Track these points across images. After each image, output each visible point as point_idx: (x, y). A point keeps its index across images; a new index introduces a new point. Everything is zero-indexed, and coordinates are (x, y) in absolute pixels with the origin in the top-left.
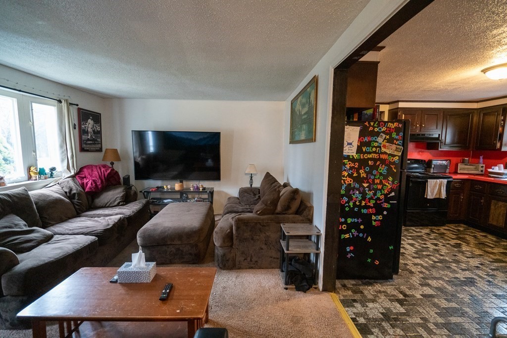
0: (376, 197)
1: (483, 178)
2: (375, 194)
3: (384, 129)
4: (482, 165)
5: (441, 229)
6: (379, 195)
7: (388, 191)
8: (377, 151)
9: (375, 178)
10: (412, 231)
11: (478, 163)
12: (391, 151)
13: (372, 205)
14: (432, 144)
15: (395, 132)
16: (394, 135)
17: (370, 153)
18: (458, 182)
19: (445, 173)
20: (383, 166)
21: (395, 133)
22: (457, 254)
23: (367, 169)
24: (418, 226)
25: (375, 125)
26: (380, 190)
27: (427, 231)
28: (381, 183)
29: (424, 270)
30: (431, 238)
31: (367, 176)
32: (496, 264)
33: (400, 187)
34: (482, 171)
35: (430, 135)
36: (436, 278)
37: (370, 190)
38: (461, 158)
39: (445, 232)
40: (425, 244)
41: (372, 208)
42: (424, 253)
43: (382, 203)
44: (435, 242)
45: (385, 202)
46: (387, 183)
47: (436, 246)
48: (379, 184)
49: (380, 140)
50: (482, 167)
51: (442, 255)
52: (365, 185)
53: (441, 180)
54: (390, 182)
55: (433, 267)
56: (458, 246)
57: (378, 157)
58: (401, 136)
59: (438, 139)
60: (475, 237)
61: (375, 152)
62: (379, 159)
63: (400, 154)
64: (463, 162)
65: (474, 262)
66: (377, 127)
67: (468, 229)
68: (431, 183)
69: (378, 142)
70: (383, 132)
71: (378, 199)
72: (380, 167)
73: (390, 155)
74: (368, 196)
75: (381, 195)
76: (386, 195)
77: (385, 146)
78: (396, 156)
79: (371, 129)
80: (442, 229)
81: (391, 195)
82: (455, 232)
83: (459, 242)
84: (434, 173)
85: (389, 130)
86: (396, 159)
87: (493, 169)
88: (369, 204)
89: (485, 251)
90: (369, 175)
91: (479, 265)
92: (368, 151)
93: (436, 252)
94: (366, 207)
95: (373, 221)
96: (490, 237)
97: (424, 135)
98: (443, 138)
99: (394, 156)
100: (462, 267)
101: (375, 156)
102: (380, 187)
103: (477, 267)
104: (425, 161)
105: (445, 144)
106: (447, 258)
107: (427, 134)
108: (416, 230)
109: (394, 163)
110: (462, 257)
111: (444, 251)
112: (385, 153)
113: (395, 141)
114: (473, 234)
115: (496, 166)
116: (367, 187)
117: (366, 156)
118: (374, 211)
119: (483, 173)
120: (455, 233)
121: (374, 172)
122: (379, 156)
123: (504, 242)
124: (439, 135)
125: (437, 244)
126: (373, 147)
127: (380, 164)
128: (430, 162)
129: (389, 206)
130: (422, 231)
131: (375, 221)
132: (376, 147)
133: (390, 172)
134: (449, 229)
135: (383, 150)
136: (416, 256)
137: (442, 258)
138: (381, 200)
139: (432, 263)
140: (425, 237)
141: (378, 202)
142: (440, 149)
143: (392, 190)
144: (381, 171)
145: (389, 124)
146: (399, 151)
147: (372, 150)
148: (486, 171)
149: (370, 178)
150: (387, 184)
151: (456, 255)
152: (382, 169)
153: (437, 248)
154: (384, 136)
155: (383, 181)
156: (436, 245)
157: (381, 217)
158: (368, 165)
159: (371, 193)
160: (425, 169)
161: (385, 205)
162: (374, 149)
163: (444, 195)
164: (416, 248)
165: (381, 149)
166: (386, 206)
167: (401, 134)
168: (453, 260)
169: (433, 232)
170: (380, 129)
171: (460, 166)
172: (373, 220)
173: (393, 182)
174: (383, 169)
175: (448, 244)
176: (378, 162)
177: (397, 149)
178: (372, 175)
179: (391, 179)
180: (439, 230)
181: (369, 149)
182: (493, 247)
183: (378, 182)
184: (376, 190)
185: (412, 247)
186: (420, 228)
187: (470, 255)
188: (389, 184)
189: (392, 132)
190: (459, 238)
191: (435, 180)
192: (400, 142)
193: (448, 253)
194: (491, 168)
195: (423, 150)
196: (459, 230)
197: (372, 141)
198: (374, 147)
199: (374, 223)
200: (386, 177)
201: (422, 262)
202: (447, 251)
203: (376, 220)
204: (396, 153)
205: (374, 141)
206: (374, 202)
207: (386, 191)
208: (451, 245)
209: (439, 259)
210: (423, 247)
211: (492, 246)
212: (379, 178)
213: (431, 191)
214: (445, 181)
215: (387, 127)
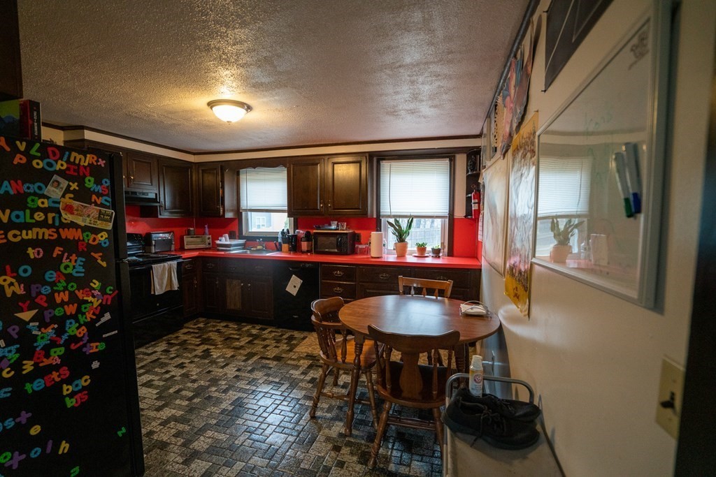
0: (65, 337)
1: (211, 253)
2: (60, 331)
3: (61, 165)
4: (208, 236)
5: (179, 334)
6: (72, 329)
7: (94, 314)
8: (50, 222)
9: (53, 292)
10: (142, 356)
11: (204, 234)
12: (88, 220)
13: (59, 361)
14: (147, 209)
15: (91, 175)
16: (90, 183)
17: (28, 227)
18: (189, 262)
19: (170, 251)
20: (74, 257)
21: (92, 179)
22: (210, 369)
23: (26, 271)
24: (148, 343)
25: (33, 152)
26: (74, 317)
27: (162, 346)
28: (73, 298)
29: (181, 427)
30: (173, 356)
31: (27, 289)
32: (250, 362)
33: (120, 296)
34: (209, 244)
35: (144, 194)
36: (200, 430)
37: (43, 325)
38: (186, 228)
39: (185, 337)
40: (167, 372)
41: (56, 368)
42: (171, 391)
43: (85, 345)
44: (180, 361)
45: (90, 341)
46: (88, 296)
47: (183, 367)
48: (68, 303)
49: (54, 192)
50: (209, 238)
51: (194, 381)
52: (26, 316)
53: (169, 263)
54: (96, 293)
55: (191, 410)
56: (207, 354)
57: (56, 236)
58: (108, 187)
59: (155, 200)
60: (218, 331)
61: (43, 224)
62: (59, 241)
63: (110, 226)
64: (189, 233)
65: (231, 371)
66: (42, 159)
67: (208, 323)
68: (157, 268)
69: (48, 198)
70: (61, 173)
71: (74, 339)
72: (65, 262)
73: (86, 229)
74: (41, 343)
75: (78, 328)
76: (90, 325)
77: (69, 209)
78: (102, 230)
79: (19, 159)
80: (182, 335)
81: (103, 320)
82: (196, 333)
83: (206, 347)
84: (156, 253)
85: (75, 170)
86: (103, 238)
87: (220, 240)
88: (46, 362)
89: (234, 348)
90: (33, 287)
91: (237, 373)
92: (21, 220)
93: (186, 380)
94: (39, 372)
95: (67, 399)
96: (231, 325)
97: (135, 193)
98: (162, 199)
99: (96, 231)
100: (222, 387)
101: (47, 233)
102: (71, 309)
103: (236, 377)
104: (141, 235)
105: (165, 209)
106: (202, 383)
107: (140, 193)
108: (147, 351)
109: (98, 248)
110: (217, 370)
111: (194, 371)
112: (73, 225)
113: (94, 197)
114: (216, 329)
115: (222, 236)
116: (33, 320)
117: (15, 236)
118: (65, 372)
119: (211, 246)
120: (197, 335)
121: (50, 276)
122: (58, 232)
123: (245, 326)
124: (156, 194)
125: (183, 363)
126: (33, 211)
127: (63, 252)
128: (148, 236)
129: (101, 346)
130: (156, 349)
131: (72, 395)
132: (46, 211)
133: (92, 270)
134: (189, 332)
135: (67, 217)
136: (160, 403)
137: (196, 385)
138: (81, 339)
139: (187, 403)
140: (164, 359)
141: (73, 347)
142: (160, 217)
143: (103, 309)
144: (69, 271)
145: (74, 154)
146: (106, 220)
147: (32, 217)
148: (214, 243)
149: (39, 293)
150: (90, 299)
151: (209, 372)
152: (71, 265)
153: (184, 371)
154: (64, 183)
155: (80, 294)
156: (181, 366)
157: (86, 381)
158: (27, 260)
159: (50, 331)
160: (144, 249)
161: (92, 348)
162: (39, 216)
163: (176, 286)
164: (157, 387)
165: (60, 215)
166: (95, 350)
167: (106, 182)
168: (209, 381)
169: (172, 344)
170: (50, 165)
171: (186, 239)
172: (67, 395)
173: (103, 290)
174: (73, 265)
175: (196, 356)
176: (57, 248)
177: (101, 216)
178: (45, 283)
179: (96, 284)
180: (177, 337)
181: (25, 217)
182: (238, 339)
183: (66, 299)
184: (61, 322)
185: (150, 390)
186: (152, 346)
187: (223, 362)
188: (94, 296)
189: (85, 176)
190: (204, 342)
191: (162, 264)
192: (106, 200)
193: (200, 372)
194: (218, 240)
195: (136, 218)
196: (199, 328)
197: (30, 194)
198: (38, 209)
199: (70, 403)
200: (84, 283)
201: (173, 411)
202: (198, 370)
203: (73, 393)
204: (100, 225)
205: (35, 194)
206: (61, 351)
207: (89, 316)
208: (200, 357)
209: (194, 390)
210: (166, 380)
211: (238, 337)
212: (66, 288)
213: (159, 282)
214: (174, 263)
215: (68, 162)
